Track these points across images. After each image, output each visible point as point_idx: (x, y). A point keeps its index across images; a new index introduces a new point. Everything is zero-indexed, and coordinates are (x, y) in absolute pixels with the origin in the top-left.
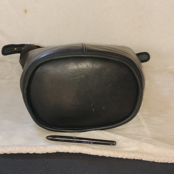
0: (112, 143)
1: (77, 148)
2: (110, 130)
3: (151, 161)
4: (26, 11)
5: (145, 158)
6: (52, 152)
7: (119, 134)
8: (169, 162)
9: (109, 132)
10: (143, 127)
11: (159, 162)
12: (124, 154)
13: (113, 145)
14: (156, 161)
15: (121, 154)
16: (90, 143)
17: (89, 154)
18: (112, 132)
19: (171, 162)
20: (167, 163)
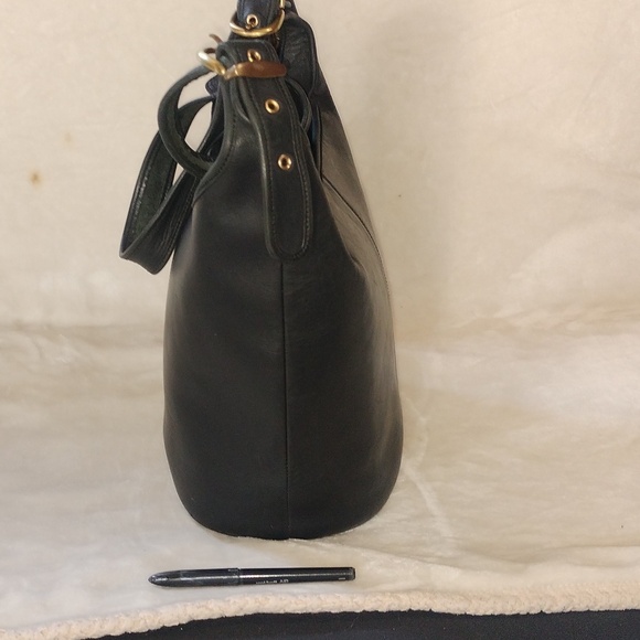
0: (342, 574)
1: (248, 598)
2: (335, 537)
3: (458, 613)
4: (35, 178)
5: (440, 605)
6: (177, 624)
7: (364, 547)
8: (507, 613)
9: (334, 542)
10: (432, 516)
11: (480, 613)
12: (379, 597)
13: (348, 578)
14: (471, 612)
15: (373, 599)
16: (279, 581)
17: (282, 612)
18: (341, 542)
19: (514, 613)
20: (501, 615)
